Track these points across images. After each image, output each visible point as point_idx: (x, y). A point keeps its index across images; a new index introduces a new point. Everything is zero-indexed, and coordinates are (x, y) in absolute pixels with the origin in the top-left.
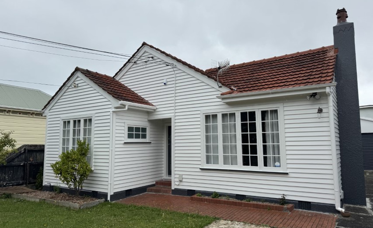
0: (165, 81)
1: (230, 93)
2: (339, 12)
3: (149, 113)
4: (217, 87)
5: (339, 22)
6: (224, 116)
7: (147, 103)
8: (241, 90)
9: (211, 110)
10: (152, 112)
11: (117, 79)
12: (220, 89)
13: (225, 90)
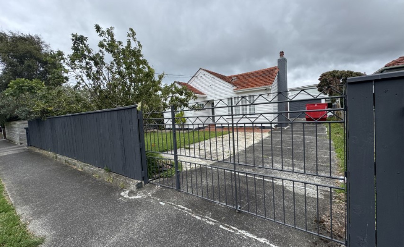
0: (210, 84)
1: (237, 89)
2: (281, 53)
3: (204, 98)
4: (232, 87)
5: (280, 57)
6: (235, 98)
7: (203, 94)
8: (241, 88)
9: (230, 96)
10: (205, 98)
11: (189, 84)
12: (233, 87)
13: (235, 88)
